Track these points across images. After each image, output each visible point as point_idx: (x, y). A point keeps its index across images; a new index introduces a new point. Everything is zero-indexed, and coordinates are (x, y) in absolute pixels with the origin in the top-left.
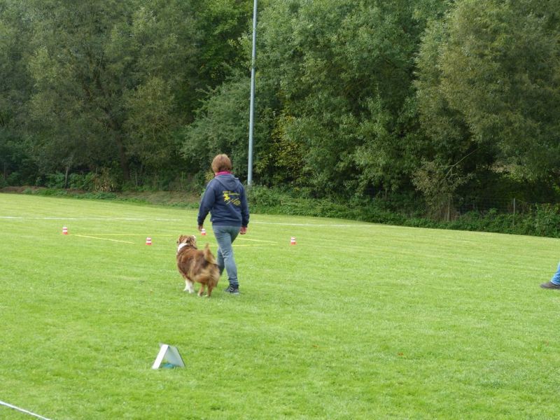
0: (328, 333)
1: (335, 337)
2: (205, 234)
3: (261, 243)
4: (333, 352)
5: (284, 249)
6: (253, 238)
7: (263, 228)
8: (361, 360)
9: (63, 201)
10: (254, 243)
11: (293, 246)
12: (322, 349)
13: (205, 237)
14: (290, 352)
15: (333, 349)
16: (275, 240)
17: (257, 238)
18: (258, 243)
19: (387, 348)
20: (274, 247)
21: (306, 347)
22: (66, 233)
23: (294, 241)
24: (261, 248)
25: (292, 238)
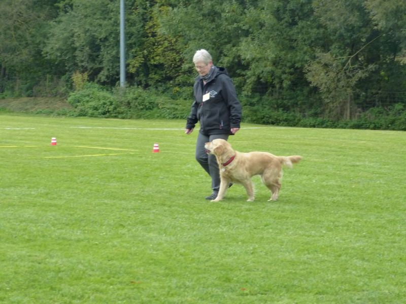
0: (156, 262)
1: (163, 267)
2: (55, 144)
3: (118, 152)
4: (155, 288)
5: (144, 158)
6: (111, 147)
8: (189, 299)
10: (111, 151)
12: (141, 286)
13: (56, 147)
14: (97, 290)
15: (156, 284)
16: (137, 148)
17: (116, 147)
18: (115, 152)
19: (228, 280)
20: (133, 156)
21: (121, 283)
23: (157, 148)
24: (116, 158)
25: (155, 145)
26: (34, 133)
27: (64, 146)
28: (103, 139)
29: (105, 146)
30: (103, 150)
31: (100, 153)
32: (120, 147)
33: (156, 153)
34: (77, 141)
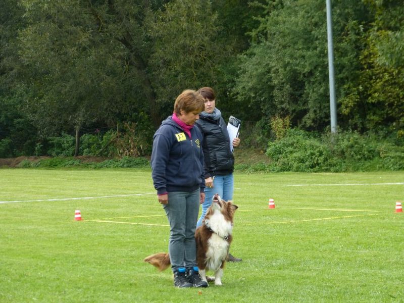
2: (273, 206)
3: (353, 213)
5: (387, 220)
6: (342, 207)
7: (355, 192)
9: (73, 173)
10: (344, 213)
11: (400, 215)
13: (275, 210)
16: (373, 208)
17: (348, 208)
18: (349, 213)
20: (372, 217)
22: (80, 219)
23: (400, 207)
24: (354, 221)
25: (398, 203)
26: (242, 195)
27: (285, 208)
28: (329, 198)
29: (334, 207)
30: (334, 212)
31: (331, 215)
32: (353, 208)
33: (400, 213)
34: (298, 203)
